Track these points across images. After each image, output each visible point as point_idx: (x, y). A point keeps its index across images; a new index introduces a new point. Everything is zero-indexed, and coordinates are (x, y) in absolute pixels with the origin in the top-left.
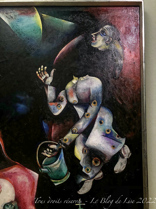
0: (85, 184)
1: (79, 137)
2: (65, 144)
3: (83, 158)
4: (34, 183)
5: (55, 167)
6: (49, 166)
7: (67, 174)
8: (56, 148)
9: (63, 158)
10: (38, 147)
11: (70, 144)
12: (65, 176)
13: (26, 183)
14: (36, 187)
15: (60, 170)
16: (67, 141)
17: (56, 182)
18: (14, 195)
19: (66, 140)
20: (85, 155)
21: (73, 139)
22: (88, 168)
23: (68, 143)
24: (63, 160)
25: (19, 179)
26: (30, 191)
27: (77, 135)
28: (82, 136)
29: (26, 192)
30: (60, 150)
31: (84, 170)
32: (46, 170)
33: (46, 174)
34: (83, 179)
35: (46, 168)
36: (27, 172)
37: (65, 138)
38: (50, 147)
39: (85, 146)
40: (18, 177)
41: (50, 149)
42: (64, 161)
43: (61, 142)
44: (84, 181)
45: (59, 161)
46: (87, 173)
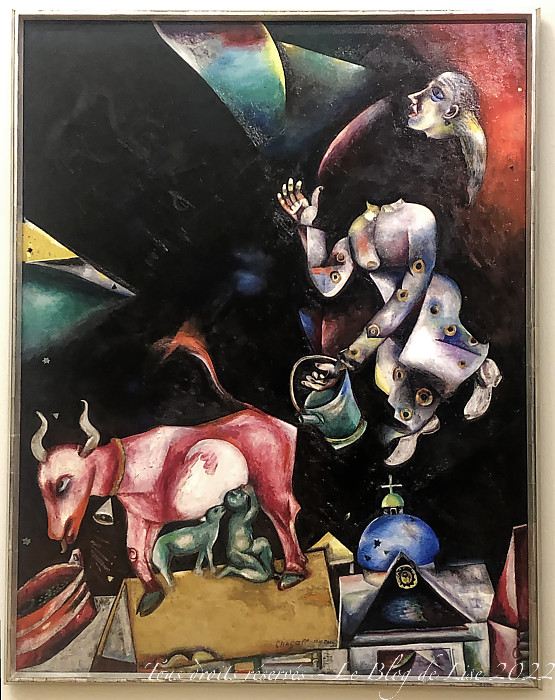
0: (401, 445)
1: (385, 344)
2: (352, 362)
3: (394, 389)
4: (288, 445)
5: (333, 412)
6: (319, 409)
7: (360, 424)
8: (333, 371)
9: (350, 391)
10: (292, 369)
11: (366, 360)
12: (355, 431)
13: (270, 446)
14: (293, 455)
15: (344, 417)
16: (358, 355)
17: (337, 443)
18: (246, 472)
19: (354, 353)
20: (400, 382)
21: (371, 350)
22: (406, 410)
23: (359, 358)
24: (349, 396)
25: (254, 438)
26: (281, 464)
27: (380, 339)
28: (390, 342)
29: (273, 465)
30: (342, 374)
31: (397, 415)
32: (313, 418)
33: (313, 426)
34: (397, 435)
35: (313, 414)
36: (272, 423)
37: (351, 348)
38: (320, 368)
39: (399, 364)
40: (253, 435)
41: (320, 372)
42: (352, 398)
43: (343, 358)
44: (399, 438)
45: (342, 399)
46: (404, 422)
